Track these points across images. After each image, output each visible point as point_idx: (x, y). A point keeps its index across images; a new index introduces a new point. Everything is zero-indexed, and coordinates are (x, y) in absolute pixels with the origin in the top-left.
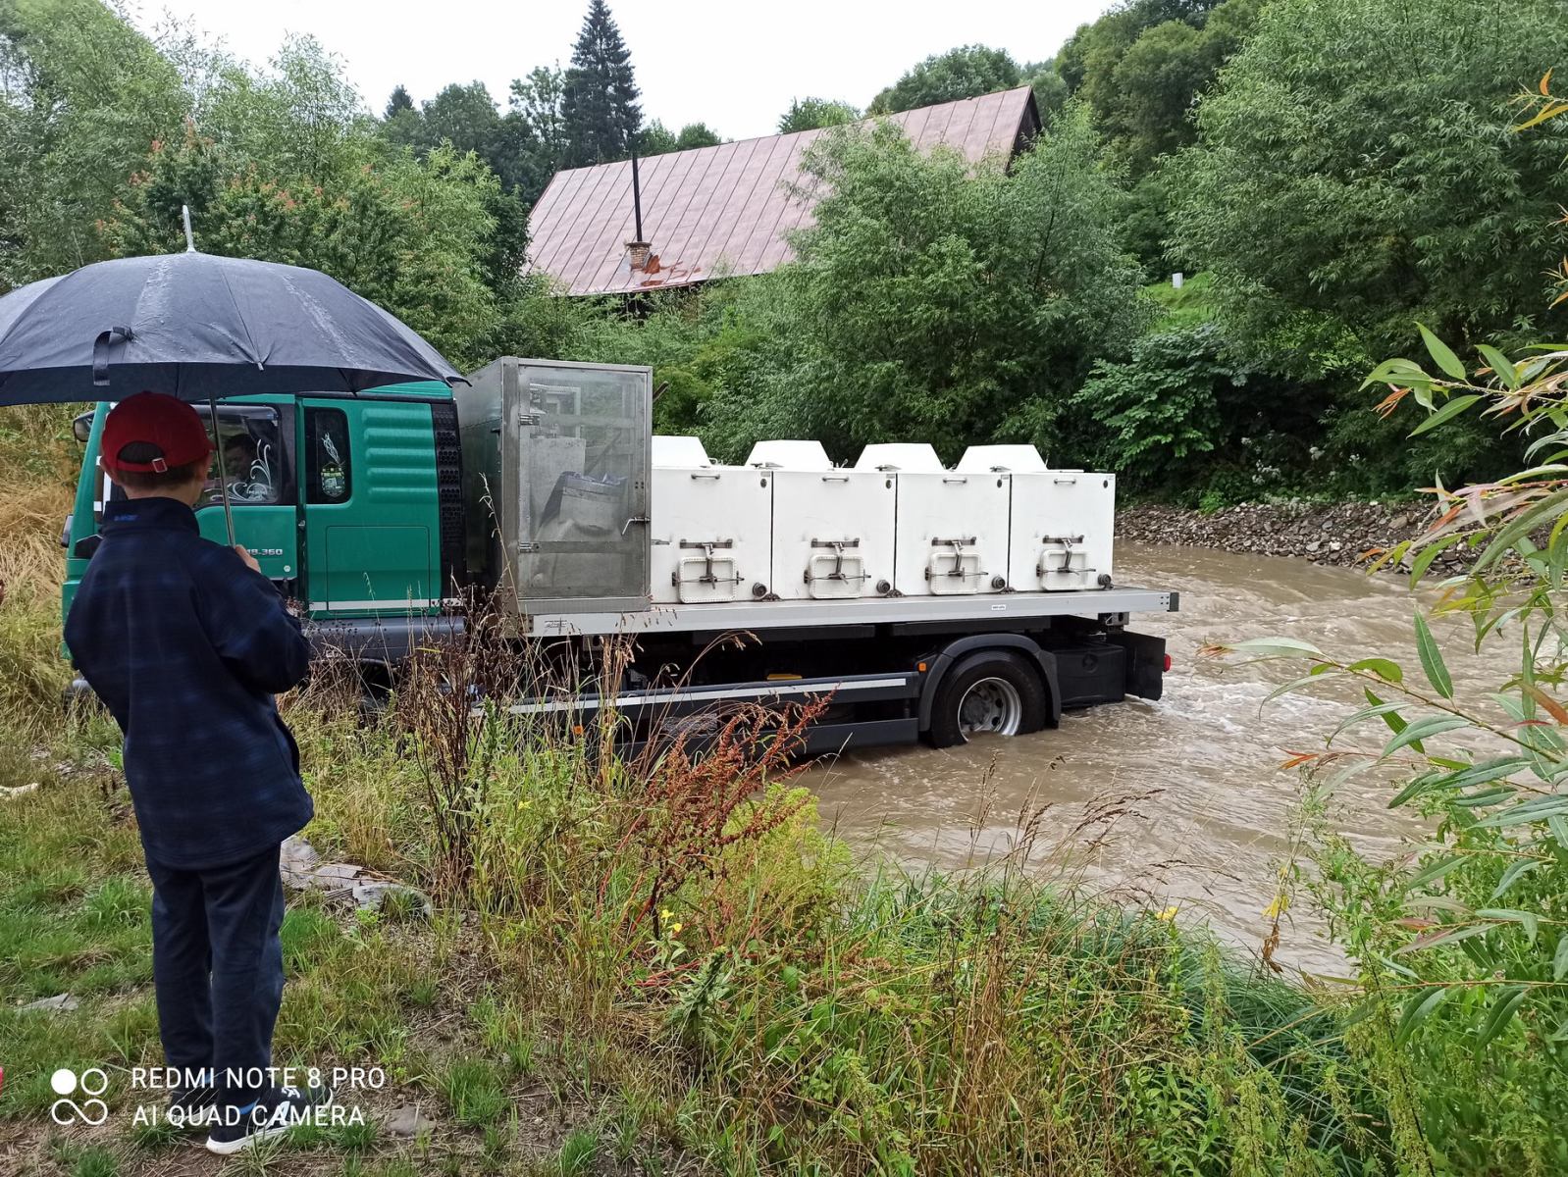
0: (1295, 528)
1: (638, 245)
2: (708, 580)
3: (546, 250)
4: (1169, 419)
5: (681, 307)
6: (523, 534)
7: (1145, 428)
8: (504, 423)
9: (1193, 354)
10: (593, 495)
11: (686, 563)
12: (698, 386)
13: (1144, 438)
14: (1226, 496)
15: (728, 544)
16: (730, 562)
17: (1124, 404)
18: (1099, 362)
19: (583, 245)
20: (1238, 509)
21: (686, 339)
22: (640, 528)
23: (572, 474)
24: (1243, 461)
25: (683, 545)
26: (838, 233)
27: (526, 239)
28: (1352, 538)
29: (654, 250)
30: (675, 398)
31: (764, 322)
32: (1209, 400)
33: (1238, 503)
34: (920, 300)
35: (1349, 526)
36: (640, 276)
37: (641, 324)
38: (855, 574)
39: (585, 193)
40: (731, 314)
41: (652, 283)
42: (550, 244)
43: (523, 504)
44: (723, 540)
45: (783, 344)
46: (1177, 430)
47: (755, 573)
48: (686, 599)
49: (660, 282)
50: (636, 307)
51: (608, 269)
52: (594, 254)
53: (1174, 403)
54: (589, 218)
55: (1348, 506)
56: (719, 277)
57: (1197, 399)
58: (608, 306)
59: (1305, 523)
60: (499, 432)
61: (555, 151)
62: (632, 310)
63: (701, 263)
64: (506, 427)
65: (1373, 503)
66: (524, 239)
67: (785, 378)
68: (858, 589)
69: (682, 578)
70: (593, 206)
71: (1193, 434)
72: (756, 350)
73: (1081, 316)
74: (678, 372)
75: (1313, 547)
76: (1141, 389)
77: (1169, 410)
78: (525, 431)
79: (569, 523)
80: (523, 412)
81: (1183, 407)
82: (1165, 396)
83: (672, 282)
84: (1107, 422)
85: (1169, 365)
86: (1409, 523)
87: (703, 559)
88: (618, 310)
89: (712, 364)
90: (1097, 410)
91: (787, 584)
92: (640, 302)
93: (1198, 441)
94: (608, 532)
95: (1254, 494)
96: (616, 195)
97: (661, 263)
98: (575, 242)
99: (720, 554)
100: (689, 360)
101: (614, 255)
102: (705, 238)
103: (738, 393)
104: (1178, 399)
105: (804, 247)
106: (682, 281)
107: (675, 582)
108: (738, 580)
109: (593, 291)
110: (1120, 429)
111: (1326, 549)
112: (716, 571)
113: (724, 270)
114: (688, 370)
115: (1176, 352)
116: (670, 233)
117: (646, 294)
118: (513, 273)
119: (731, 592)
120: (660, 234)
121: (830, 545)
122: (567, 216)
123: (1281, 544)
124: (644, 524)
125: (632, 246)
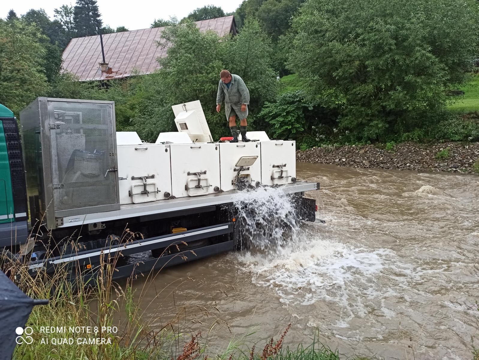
0: (331, 154)
1: (104, 64)
2: (145, 193)
3: (69, 65)
4: (290, 121)
5: (121, 85)
6: (56, 181)
7: (283, 124)
8: (42, 129)
9: (296, 100)
10: (90, 160)
11: (135, 186)
12: (129, 112)
13: (282, 127)
14: (308, 145)
15: (153, 177)
16: (154, 184)
17: (275, 116)
18: (266, 103)
19: (83, 64)
20: (313, 149)
21: (124, 96)
22: (113, 173)
23: (79, 150)
24: (312, 134)
25: (133, 178)
26: (177, 59)
27: (62, 61)
28: (349, 157)
29: (110, 66)
30: (121, 116)
31: (152, 90)
32: (302, 115)
33: (312, 147)
34: (207, 82)
35: (347, 153)
36: (105, 75)
37: (107, 91)
38: (206, 185)
39: (83, 46)
40: (140, 87)
41: (110, 77)
42: (71, 64)
43: (54, 166)
44: (151, 175)
45: (160, 97)
46: (292, 124)
47: (165, 188)
48: (135, 202)
49: (113, 77)
50: (105, 85)
51: (93, 72)
52: (88, 67)
53: (291, 116)
54: (85, 55)
55: (346, 147)
56: (134, 75)
57: (298, 114)
58: (94, 85)
59: (334, 153)
60: (39, 133)
61: (72, 34)
62: (103, 86)
63: (128, 70)
64: (43, 131)
65: (353, 146)
66: (61, 61)
67: (162, 109)
68: (207, 191)
69: (134, 193)
70: (86, 51)
71: (298, 126)
72: (150, 99)
73: (259, 88)
74: (122, 107)
75: (337, 160)
76: (281, 111)
77: (290, 118)
78: (53, 131)
79: (79, 173)
80: (51, 123)
81: (294, 117)
82: (288, 113)
83: (117, 77)
84: (270, 122)
85: (288, 103)
86: (365, 152)
87: (142, 184)
88: (98, 86)
89: (134, 105)
90: (266, 118)
91: (178, 192)
92: (106, 83)
93: (299, 127)
94: (98, 176)
95: (316, 144)
96: (95, 47)
97: (113, 70)
98: (81, 63)
99: (149, 181)
100: (125, 103)
101: (95, 68)
102: (128, 62)
103: (144, 115)
104: (292, 114)
105: (165, 64)
106: (121, 76)
107: (130, 194)
108: (158, 191)
109: (88, 79)
110: (275, 124)
111: (341, 161)
112: (149, 189)
113: (136, 72)
114: (125, 107)
115: (291, 99)
116: (115, 60)
117: (108, 81)
118: (57, 73)
119: (155, 197)
120: (111, 60)
121: (195, 174)
122: (77, 54)
123: (327, 160)
124: (115, 171)
125: (102, 64)
